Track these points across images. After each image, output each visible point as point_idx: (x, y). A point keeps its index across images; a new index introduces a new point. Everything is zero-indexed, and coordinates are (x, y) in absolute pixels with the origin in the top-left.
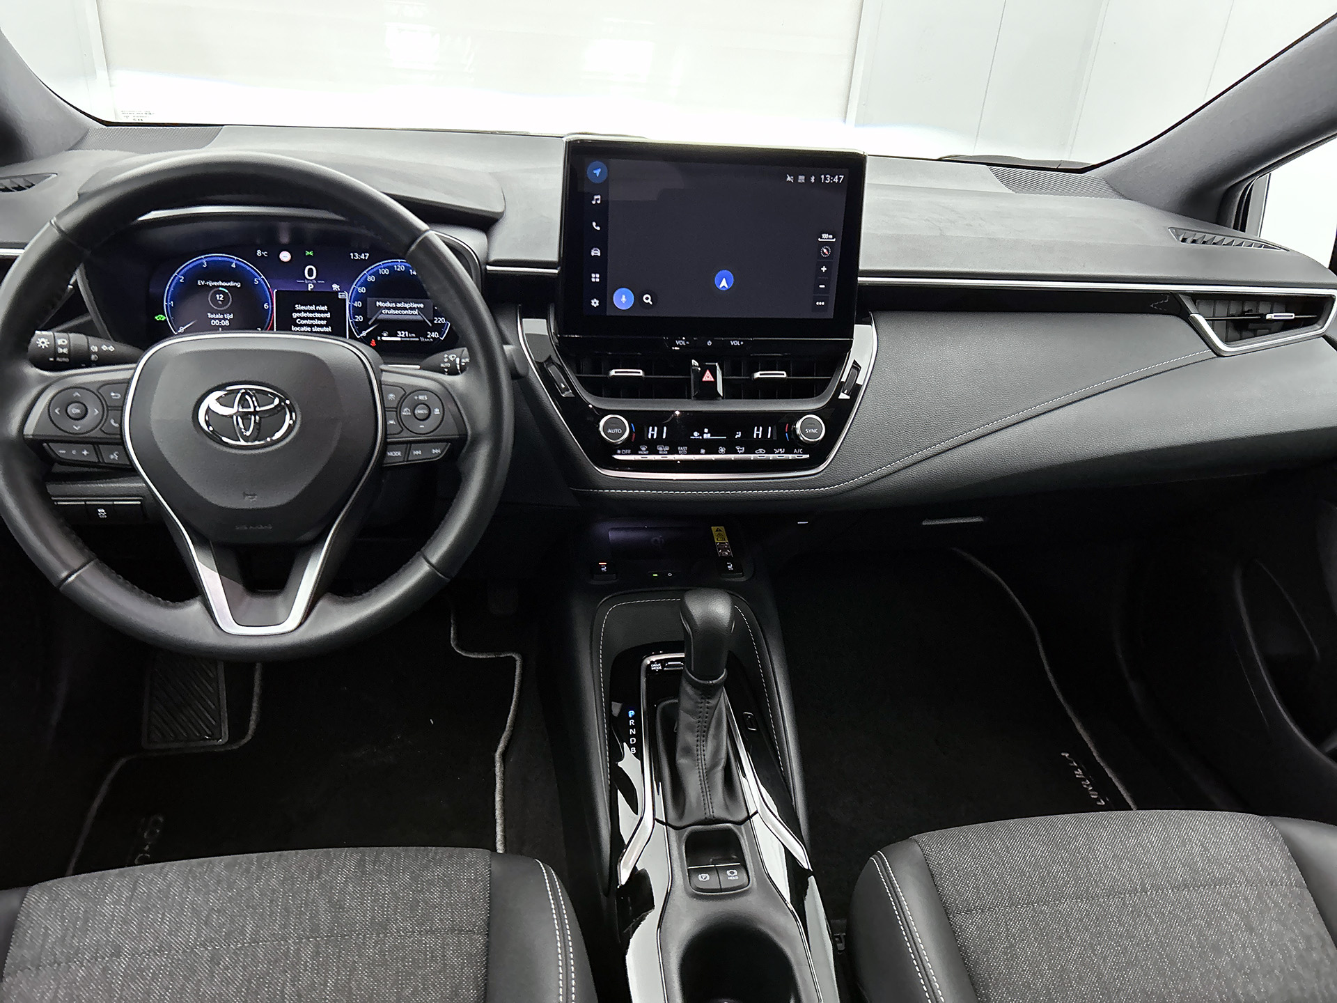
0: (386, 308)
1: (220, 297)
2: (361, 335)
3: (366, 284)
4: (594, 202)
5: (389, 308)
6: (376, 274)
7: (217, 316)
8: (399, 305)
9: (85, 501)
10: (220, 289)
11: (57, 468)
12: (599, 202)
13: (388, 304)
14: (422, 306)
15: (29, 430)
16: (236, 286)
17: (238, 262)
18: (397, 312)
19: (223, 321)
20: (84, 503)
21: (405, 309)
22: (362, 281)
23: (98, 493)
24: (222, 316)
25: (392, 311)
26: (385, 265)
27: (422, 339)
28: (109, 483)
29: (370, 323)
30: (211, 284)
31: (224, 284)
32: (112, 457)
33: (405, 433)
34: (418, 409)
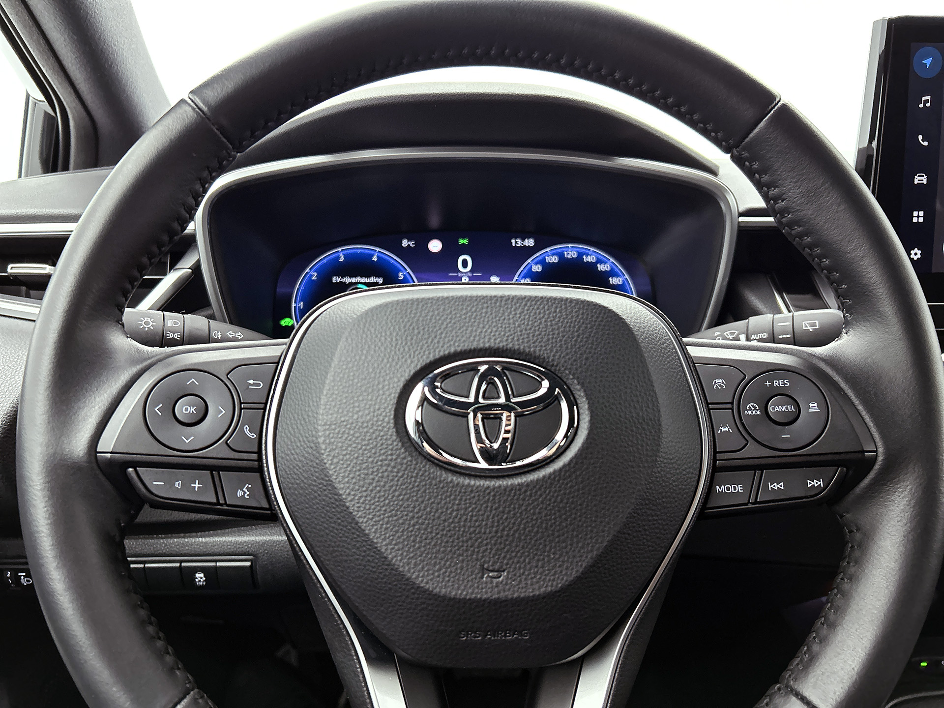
3: (530, 274)
4: (921, 106)
6: (542, 262)
9: (181, 562)
10: (360, 286)
11: (147, 515)
12: (928, 105)
15: (107, 444)
16: (377, 282)
17: (380, 254)
20: (178, 565)
22: (525, 271)
23: (198, 551)
26: (553, 252)
28: (212, 536)
30: (348, 280)
31: (364, 280)
32: (240, 493)
33: (752, 450)
34: (774, 405)
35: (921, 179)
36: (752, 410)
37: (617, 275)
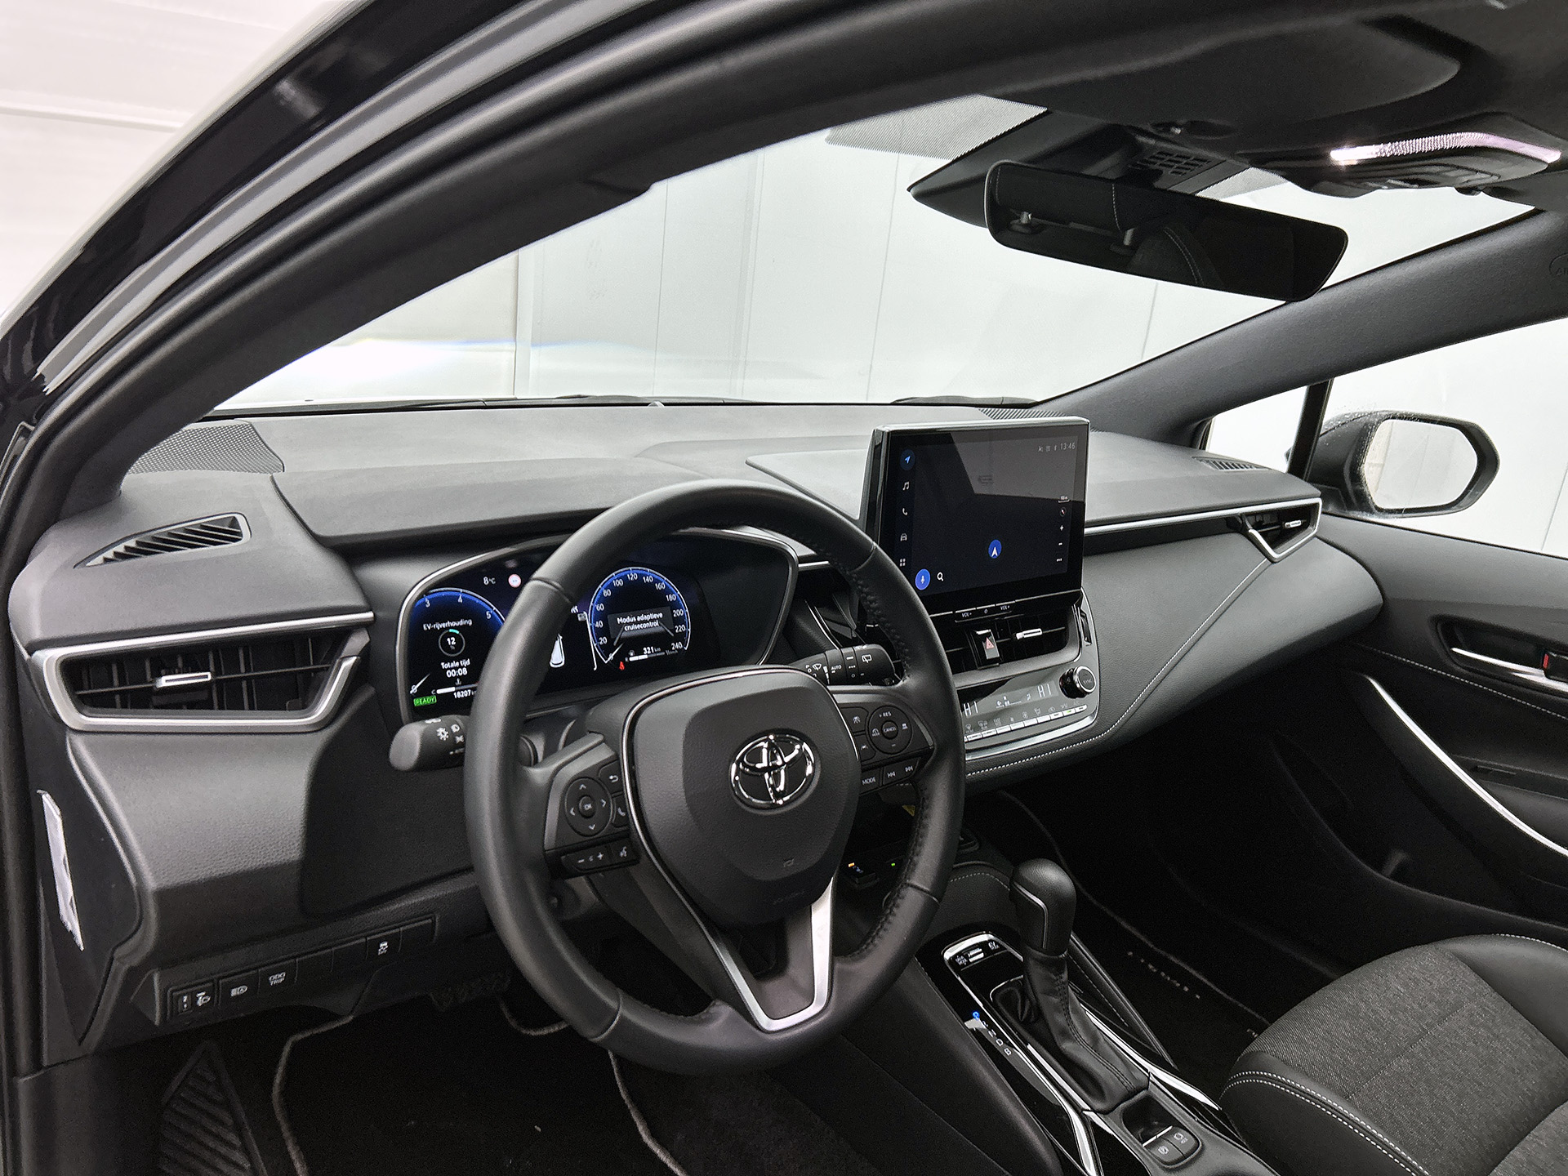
0: (627, 624)
1: (451, 641)
2: (609, 659)
3: (603, 599)
5: (630, 624)
6: (611, 587)
7: (452, 665)
8: (639, 619)
10: (451, 630)
13: (628, 620)
14: (661, 615)
15: (550, 842)
16: (467, 625)
17: (464, 595)
18: (639, 626)
19: (460, 669)
21: (645, 622)
22: (598, 596)
24: (457, 664)
25: (634, 627)
26: (618, 575)
27: (668, 652)
29: (615, 644)
30: (438, 626)
31: (454, 624)
32: (622, 854)
33: (879, 756)
34: (886, 727)
35: (904, 538)
36: (875, 733)
37: (672, 593)
